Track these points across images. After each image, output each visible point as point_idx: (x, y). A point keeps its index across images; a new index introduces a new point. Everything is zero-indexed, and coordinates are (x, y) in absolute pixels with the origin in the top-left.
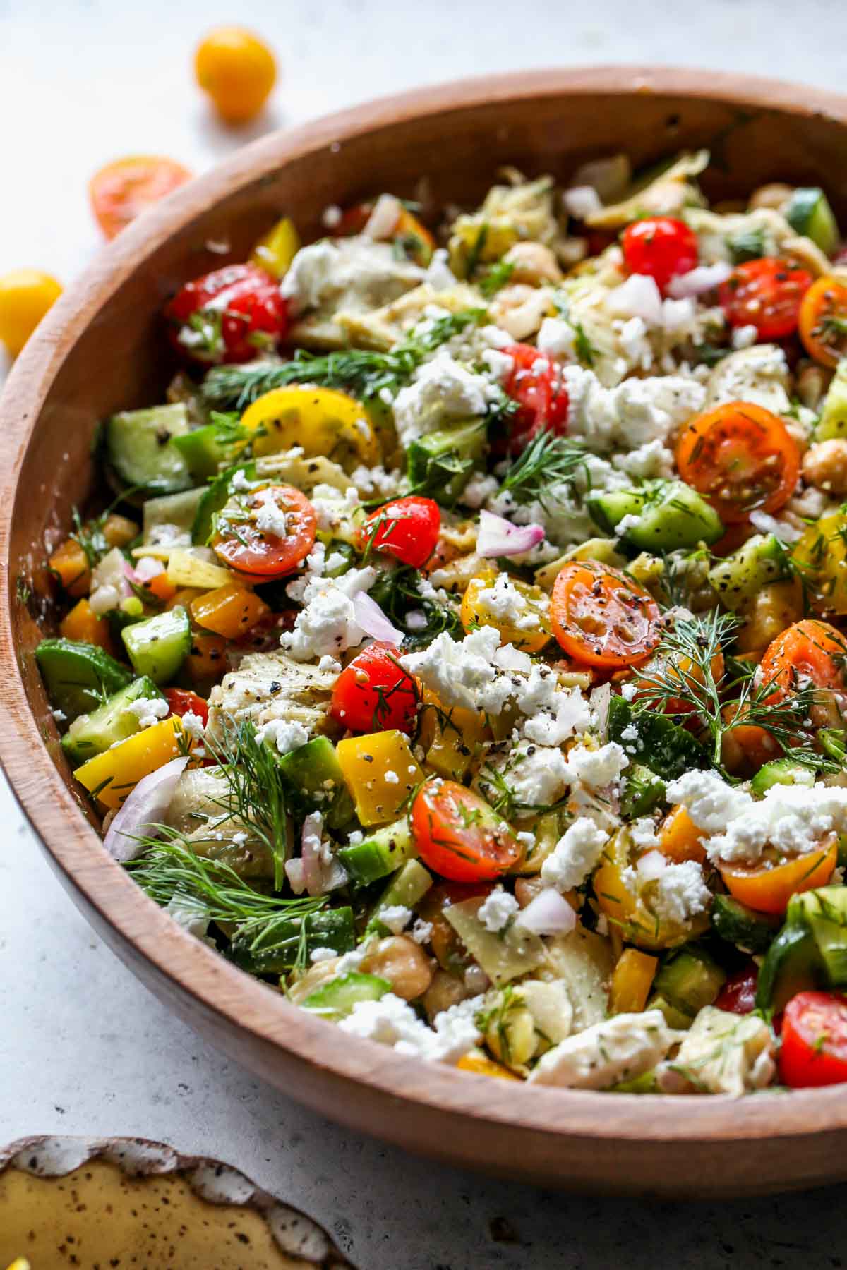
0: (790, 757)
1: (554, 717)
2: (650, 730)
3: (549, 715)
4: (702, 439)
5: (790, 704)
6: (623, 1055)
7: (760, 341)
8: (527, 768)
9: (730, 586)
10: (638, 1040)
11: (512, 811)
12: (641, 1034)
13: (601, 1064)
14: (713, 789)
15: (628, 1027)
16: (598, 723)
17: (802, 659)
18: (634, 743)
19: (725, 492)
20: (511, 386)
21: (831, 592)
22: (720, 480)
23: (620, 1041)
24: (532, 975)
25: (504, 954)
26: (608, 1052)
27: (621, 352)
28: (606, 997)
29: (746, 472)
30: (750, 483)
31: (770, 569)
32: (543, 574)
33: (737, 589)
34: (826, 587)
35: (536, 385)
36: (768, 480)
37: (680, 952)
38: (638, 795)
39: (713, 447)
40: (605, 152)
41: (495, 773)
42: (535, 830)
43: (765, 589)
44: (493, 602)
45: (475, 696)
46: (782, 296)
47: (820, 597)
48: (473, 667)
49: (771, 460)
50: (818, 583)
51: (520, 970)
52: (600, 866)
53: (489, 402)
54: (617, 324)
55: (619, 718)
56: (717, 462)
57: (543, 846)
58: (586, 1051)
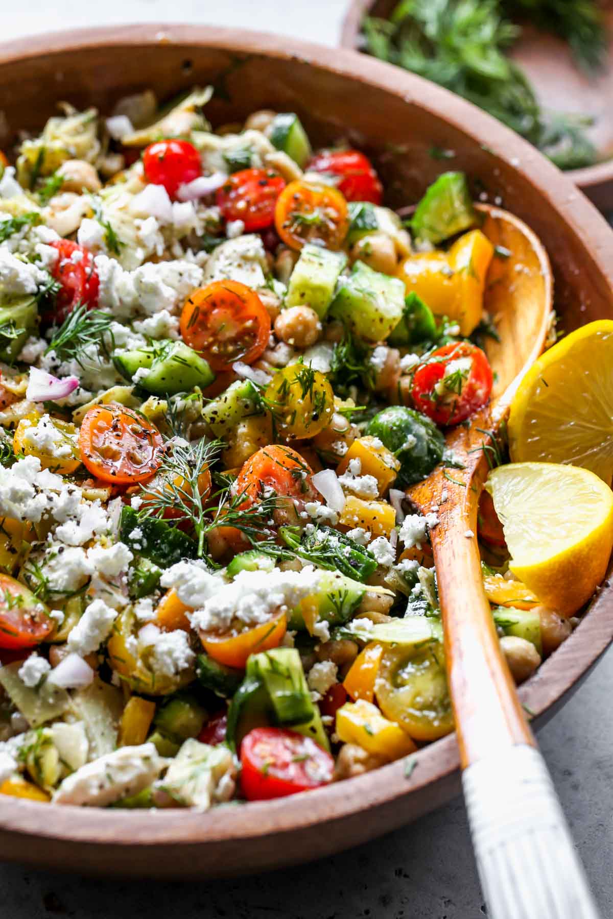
0: (256, 548)
1: (78, 523)
2: (152, 532)
3: (75, 522)
4: (197, 309)
5: (257, 509)
6: (124, 778)
7: (246, 232)
8: (58, 563)
9: (218, 419)
10: (136, 767)
11: (48, 597)
12: (138, 762)
13: (108, 786)
14: (194, 576)
15: (127, 758)
16: (112, 527)
17: (267, 475)
18: (140, 542)
19: (215, 349)
20: (56, 271)
21: (292, 423)
22: (211, 339)
23: (122, 768)
24: (61, 719)
25: (38, 703)
26: (113, 776)
27: (140, 243)
28: (116, 733)
29: (231, 333)
30: (233, 341)
31: (247, 406)
32: (78, 413)
33: (222, 422)
34: (289, 419)
35: (74, 271)
36: (247, 338)
37: (172, 698)
38: (142, 581)
39: (206, 314)
40: (137, 89)
41: (36, 566)
42: (64, 609)
43: (244, 421)
44: (35, 437)
45: (20, 510)
46: (263, 197)
47: (284, 426)
48: (17, 488)
49: (249, 323)
50: (283, 415)
51: (50, 715)
52: (111, 635)
53: (40, 284)
54: (137, 222)
55: (128, 523)
56: (209, 325)
57: (70, 621)
58: (97, 776)
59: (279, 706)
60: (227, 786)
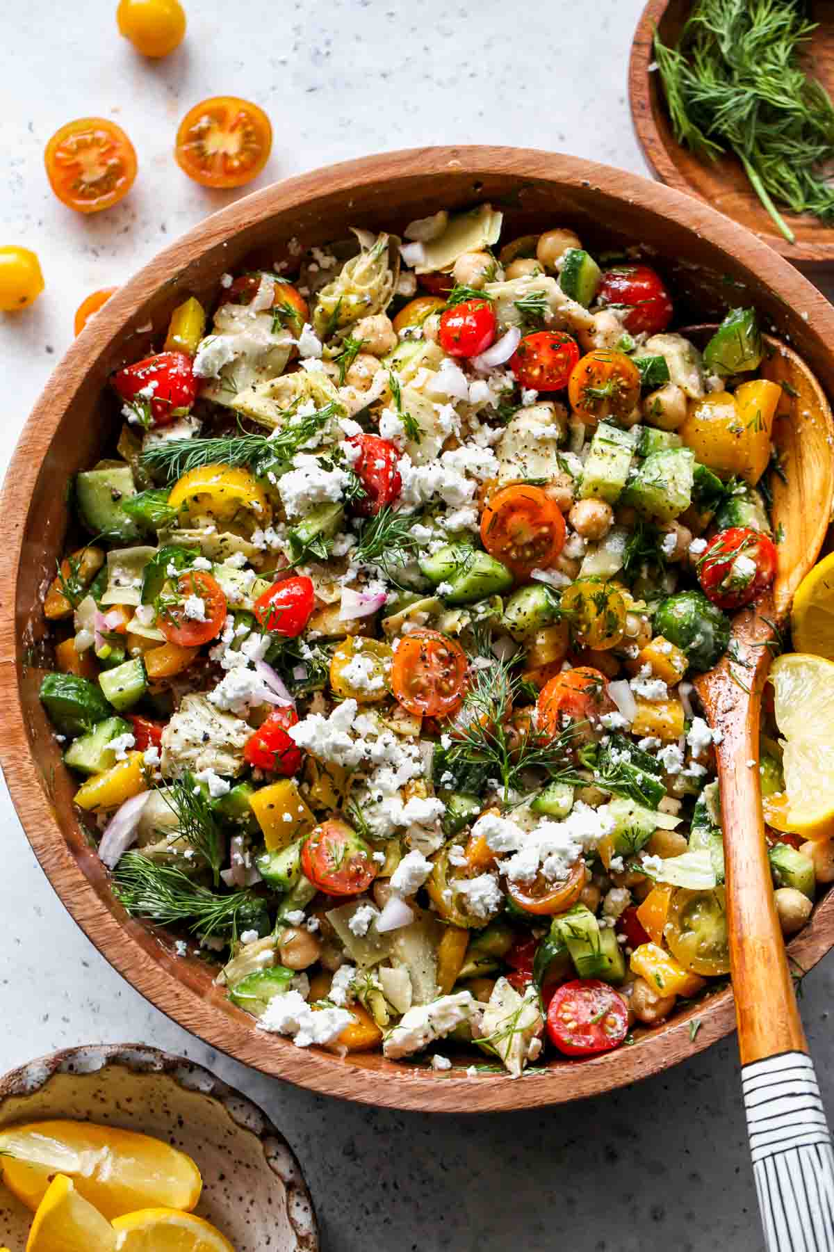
0: (555, 780)
1: (395, 772)
2: (463, 772)
3: (392, 769)
4: (496, 515)
5: (556, 743)
6: (448, 1025)
7: (540, 398)
8: (378, 810)
9: (517, 629)
10: (455, 1015)
11: (371, 841)
12: (457, 1010)
13: (432, 1036)
14: (501, 830)
15: (445, 1008)
16: (425, 770)
17: (566, 703)
18: (451, 782)
19: (513, 554)
20: (359, 469)
21: (588, 631)
22: (509, 544)
23: (443, 1017)
24: (388, 963)
25: (367, 948)
26: (435, 1026)
27: (439, 429)
28: (435, 966)
29: (528, 537)
30: (531, 545)
31: (545, 621)
32: (387, 623)
33: (522, 630)
34: (584, 627)
35: (377, 475)
36: (543, 543)
38: (453, 821)
39: (504, 521)
40: (427, 210)
41: (357, 805)
42: (385, 851)
43: (542, 630)
44: (351, 681)
45: (339, 759)
46: (557, 363)
47: (580, 634)
48: (338, 742)
49: (545, 530)
50: (579, 622)
51: (378, 958)
52: (428, 881)
53: (345, 489)
54: (437, 406)
55: (440, 764)
56: (508, 530)
57: (391, 862)
58: (422, 1028)
59: (580, 966)
60: (536, 1046)
